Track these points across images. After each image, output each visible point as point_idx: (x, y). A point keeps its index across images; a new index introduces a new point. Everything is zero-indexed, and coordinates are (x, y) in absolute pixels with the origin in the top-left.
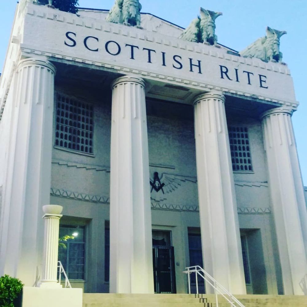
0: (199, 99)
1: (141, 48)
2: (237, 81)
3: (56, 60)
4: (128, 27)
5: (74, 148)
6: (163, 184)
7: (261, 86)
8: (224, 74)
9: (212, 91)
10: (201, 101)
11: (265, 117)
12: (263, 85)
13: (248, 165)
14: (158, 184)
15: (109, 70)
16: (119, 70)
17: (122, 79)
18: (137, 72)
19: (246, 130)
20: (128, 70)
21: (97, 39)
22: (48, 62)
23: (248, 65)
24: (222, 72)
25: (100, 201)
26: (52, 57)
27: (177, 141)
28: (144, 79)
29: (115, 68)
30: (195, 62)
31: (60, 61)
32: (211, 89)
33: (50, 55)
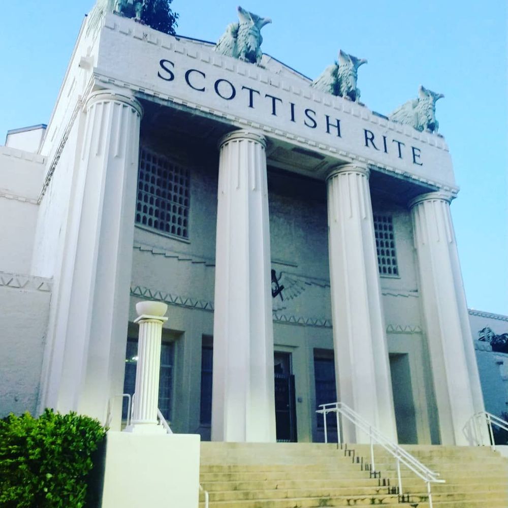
0: (335, 172)
1: (263, 94)
2: (386, 151)
3: (145, 97)
4: (246, 64)
5: (162, 228)
6: (282, 288)
7: (414, 161)
8: (369, 141)
9: (354, 161)
10: (339, 175)
11: (416, 204)
12: (416, 161)
13: (392, 267)
14: (276, 287)
15: (220, 120)
16: (234, 121)
17: (237, 134)
18: (258, 126)
19: (390, 220)
20: (246, 122)
21: (204, 75)
22: (134, 99)
23: (398, 132)
24: (367, 138)
25: (196, 306)
26: (140, 92)
27: (301, 230)
28: (266, 136)
29: (228, 117)
31: (150, 99)
32: (353, 159)
33: (137, 89)
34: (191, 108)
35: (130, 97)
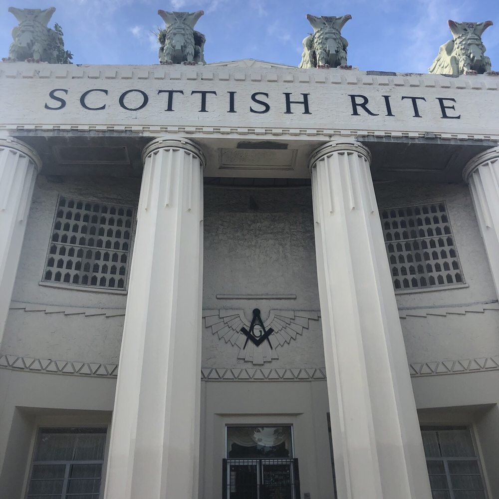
1: (188, 92)
2: (390, 113)
3: (25, 134)
4: (168, 66)
5: (85, 282)
6: (271, 331)
7: (445, 116)
8: (359, 108)
9: (332, 139)
10: (317, 162)
12: (448, 115)
13: (453, 272)
14: (261, 331)
15: (123, 135)
16: (142, 132)
17: (151, 147)
18: (176, 129)
19: (442, 209)
20: (158, 128)
21: (106, 92)
22: (12, 139)
23: (412, 86)
24: (354, 105)
26: (18, 130)
28: (190, 139)
29: (134, 128)
30: (296, 97)
31: (31, 134)
32: (330, 136)
33: (15, 127)
34: (83, 131)
35: (5, 139)
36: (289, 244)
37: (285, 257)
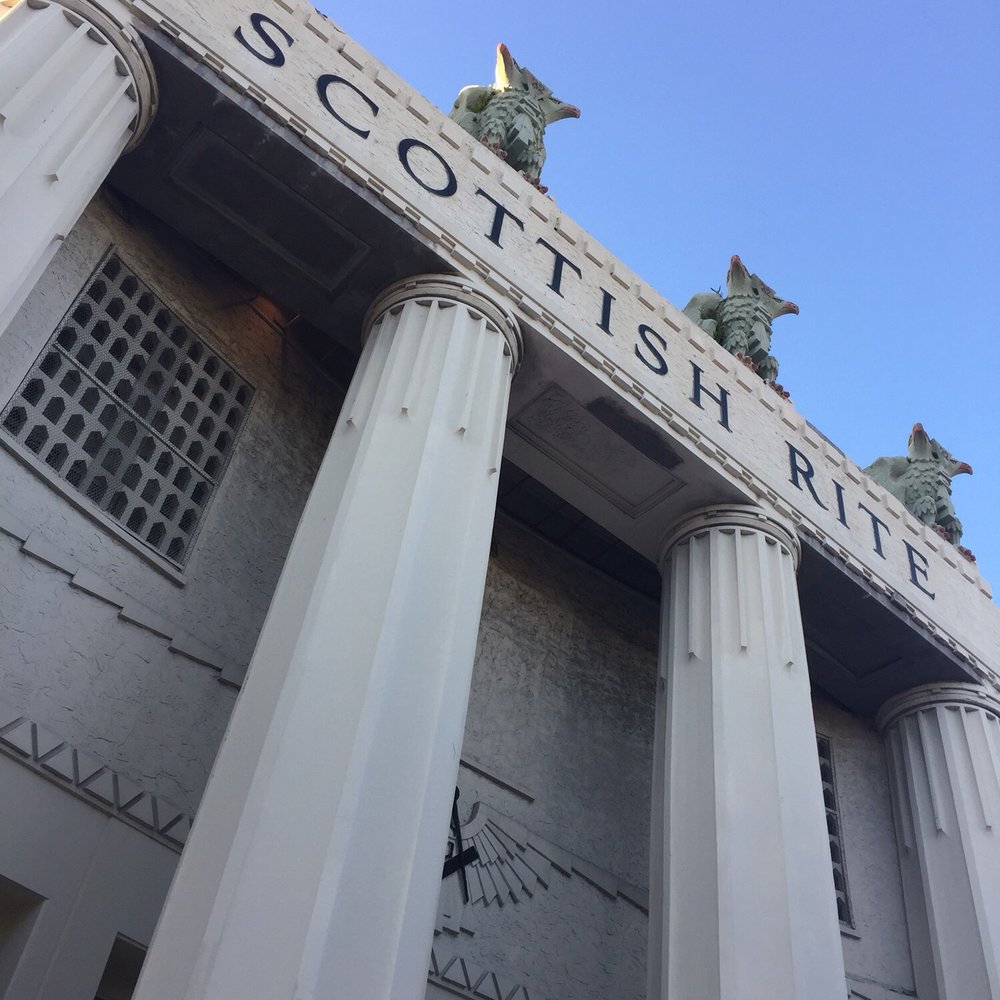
1: (532, 233)
3: (174, 52)
7: (915, 580)
8: (800, 477)
9: (762, 502)
10: (714, 531)
12: (919, 582)
17: (436, 285)
18: (505, 285)
21: (375, 109)
23: (871, 494)
24: (794, 466)
26: (160, 30)
28: (522, 325)
29: (423, 223)
30: (710, 383)
31: (189, 64)
32: (760, 496)
34: (315, 148)
35: (122, 24)
36: (540, 668)
37: (528, 694)
